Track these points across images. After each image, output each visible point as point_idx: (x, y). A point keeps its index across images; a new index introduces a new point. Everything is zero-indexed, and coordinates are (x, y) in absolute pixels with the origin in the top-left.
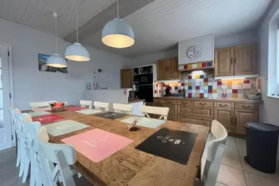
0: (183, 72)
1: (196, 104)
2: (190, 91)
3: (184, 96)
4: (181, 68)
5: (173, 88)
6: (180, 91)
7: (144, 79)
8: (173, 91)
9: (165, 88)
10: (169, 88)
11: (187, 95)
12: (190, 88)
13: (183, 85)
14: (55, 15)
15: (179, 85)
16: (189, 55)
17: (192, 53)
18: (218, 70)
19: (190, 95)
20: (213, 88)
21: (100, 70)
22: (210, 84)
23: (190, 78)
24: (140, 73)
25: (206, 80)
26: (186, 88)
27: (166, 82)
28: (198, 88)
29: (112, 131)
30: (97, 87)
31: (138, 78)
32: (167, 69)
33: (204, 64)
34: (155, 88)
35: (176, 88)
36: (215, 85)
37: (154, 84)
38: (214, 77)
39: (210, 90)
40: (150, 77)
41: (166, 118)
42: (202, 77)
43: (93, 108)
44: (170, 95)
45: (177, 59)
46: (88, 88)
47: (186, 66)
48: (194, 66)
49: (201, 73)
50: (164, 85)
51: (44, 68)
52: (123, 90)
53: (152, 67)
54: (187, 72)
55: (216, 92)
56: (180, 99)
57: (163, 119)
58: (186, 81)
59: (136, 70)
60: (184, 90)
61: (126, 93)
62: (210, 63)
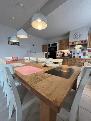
0: (71, 46)
1: (77, 61)
2: (74, 55)
3: (71, 57)
4: (70, 44)
5: (66, 54)
6: (69, 55)
7: (53, 49)
8: (66, 55)
9: (62, 54)
10: (64, 54)
11: (72, 57)
12: (74, 54)
13: (71, 52)
14: (13, 18)
15: (69, 52)
16: (75, 37)
17: (76, 36)
18: (90, 45)
19: (74, 57)
20: (86, 54)
21: (33, 45)
22: (84, 52)
23: (75, 49)
24: (51, 47)
25: (83, 50)
26: (72, 53)
27: (63, 51)
28: (78, 54)
29: (35, 67)
30: (32, 52)
31: (50, 49)
32: (64, 45)
33: (82, 42)
34: (57, 53)
35: (67, 54)
36: (87, 52)
37: (57, 51)
38: (87, 48)
39: (84, 54)
40: (55, 48)
41: (61, 64)
42: (80, 48)
43: (30, 60)
44: (64, 57)
45: (68, 39)
46: (28, 52)
47: (73, 43)
48: (77, 43)
49: (80, 46)
50: (62, 52)
51: (10, 43)
52: (43, 53)
53: (56, 43)
54: (73, 46)
55: (87, 55)
56: (69, 59)
57: (60, 64)
58: (73, 50)
59: (49, 45)
60: (71, 55)
61: (44, 55)
62: (85, 41)
